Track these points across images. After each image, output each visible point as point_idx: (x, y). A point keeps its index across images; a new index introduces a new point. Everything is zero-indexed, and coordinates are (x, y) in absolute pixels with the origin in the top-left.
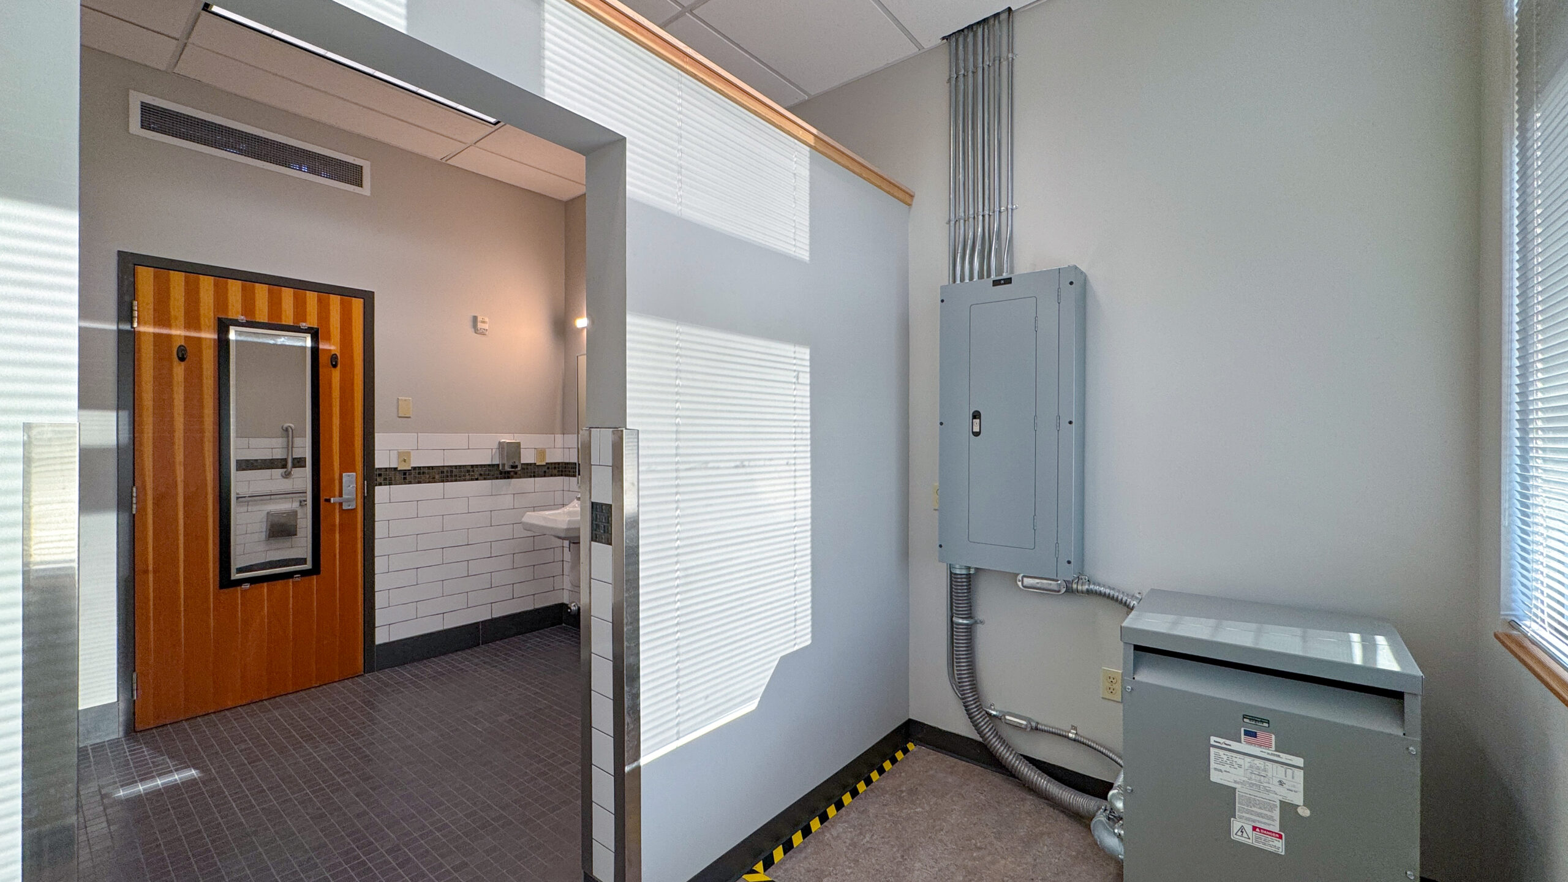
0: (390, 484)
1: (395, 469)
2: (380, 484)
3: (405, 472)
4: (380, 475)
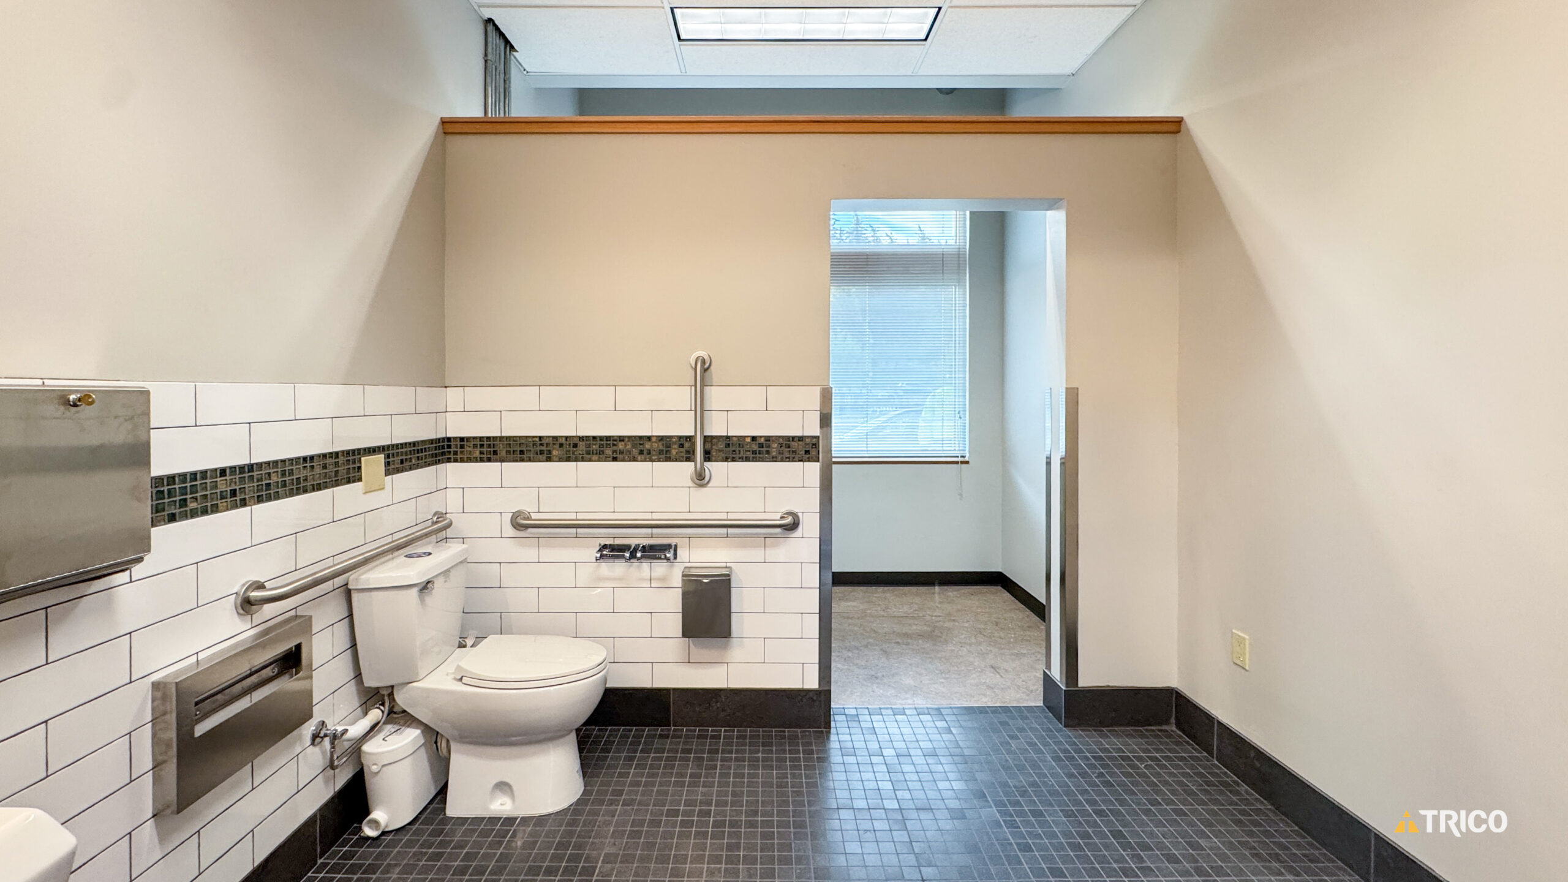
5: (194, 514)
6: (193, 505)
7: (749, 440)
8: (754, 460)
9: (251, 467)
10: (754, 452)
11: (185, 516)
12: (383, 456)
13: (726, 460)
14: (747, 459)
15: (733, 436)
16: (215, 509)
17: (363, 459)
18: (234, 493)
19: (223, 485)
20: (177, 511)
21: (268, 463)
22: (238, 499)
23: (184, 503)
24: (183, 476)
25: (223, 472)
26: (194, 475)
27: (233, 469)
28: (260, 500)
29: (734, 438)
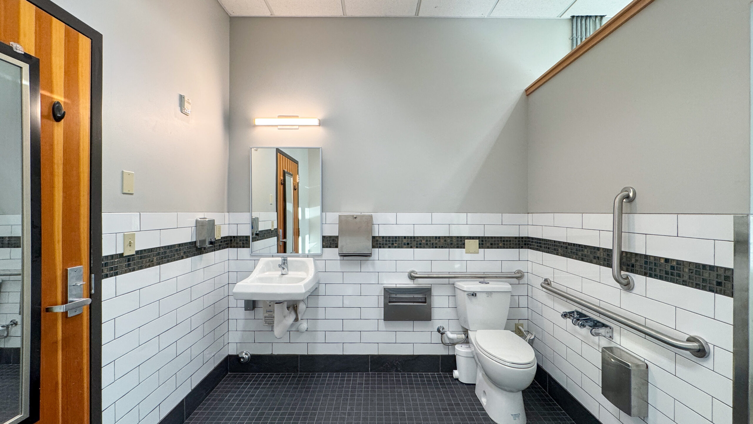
0: (116, 274)
1: (121, 255)
2: (107, 276)
3: (129, 258)
4: (106, 264)
5: (395, 247)
6: (395, 245)
7: (662, 261)
8: (666, 280)
9: (414, 237)
10: (667, 273)
11: (393, 247)
12: (478, 240)
13: (645, 274)
14: (661, 278)
15: (650, 256)
16: (402, 247)
17: (466, 240)
18: (408, 244)
19: (405, 241)
20: (391, 246)
21: (421, 237)
22: (409, 245)
23: (393, 244)
24: (393, 237)
25: (405, 237)
26: (396, 237)
27: (408, 237)
28: (417, 247)
29: (651, 257)
